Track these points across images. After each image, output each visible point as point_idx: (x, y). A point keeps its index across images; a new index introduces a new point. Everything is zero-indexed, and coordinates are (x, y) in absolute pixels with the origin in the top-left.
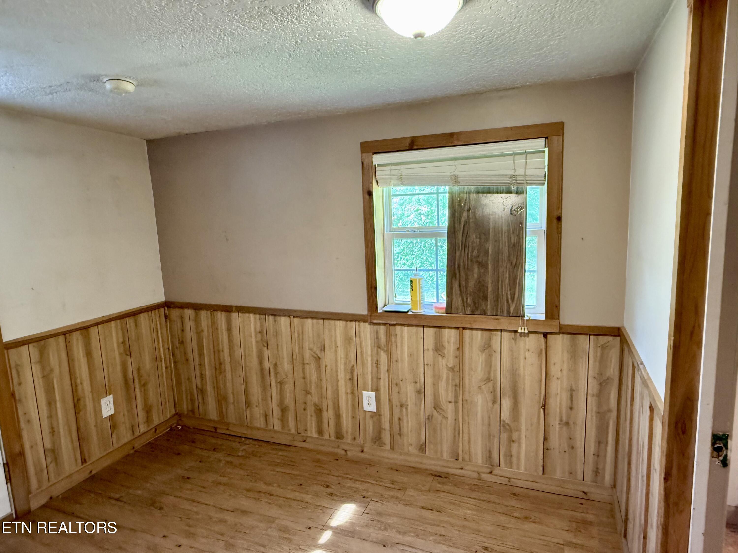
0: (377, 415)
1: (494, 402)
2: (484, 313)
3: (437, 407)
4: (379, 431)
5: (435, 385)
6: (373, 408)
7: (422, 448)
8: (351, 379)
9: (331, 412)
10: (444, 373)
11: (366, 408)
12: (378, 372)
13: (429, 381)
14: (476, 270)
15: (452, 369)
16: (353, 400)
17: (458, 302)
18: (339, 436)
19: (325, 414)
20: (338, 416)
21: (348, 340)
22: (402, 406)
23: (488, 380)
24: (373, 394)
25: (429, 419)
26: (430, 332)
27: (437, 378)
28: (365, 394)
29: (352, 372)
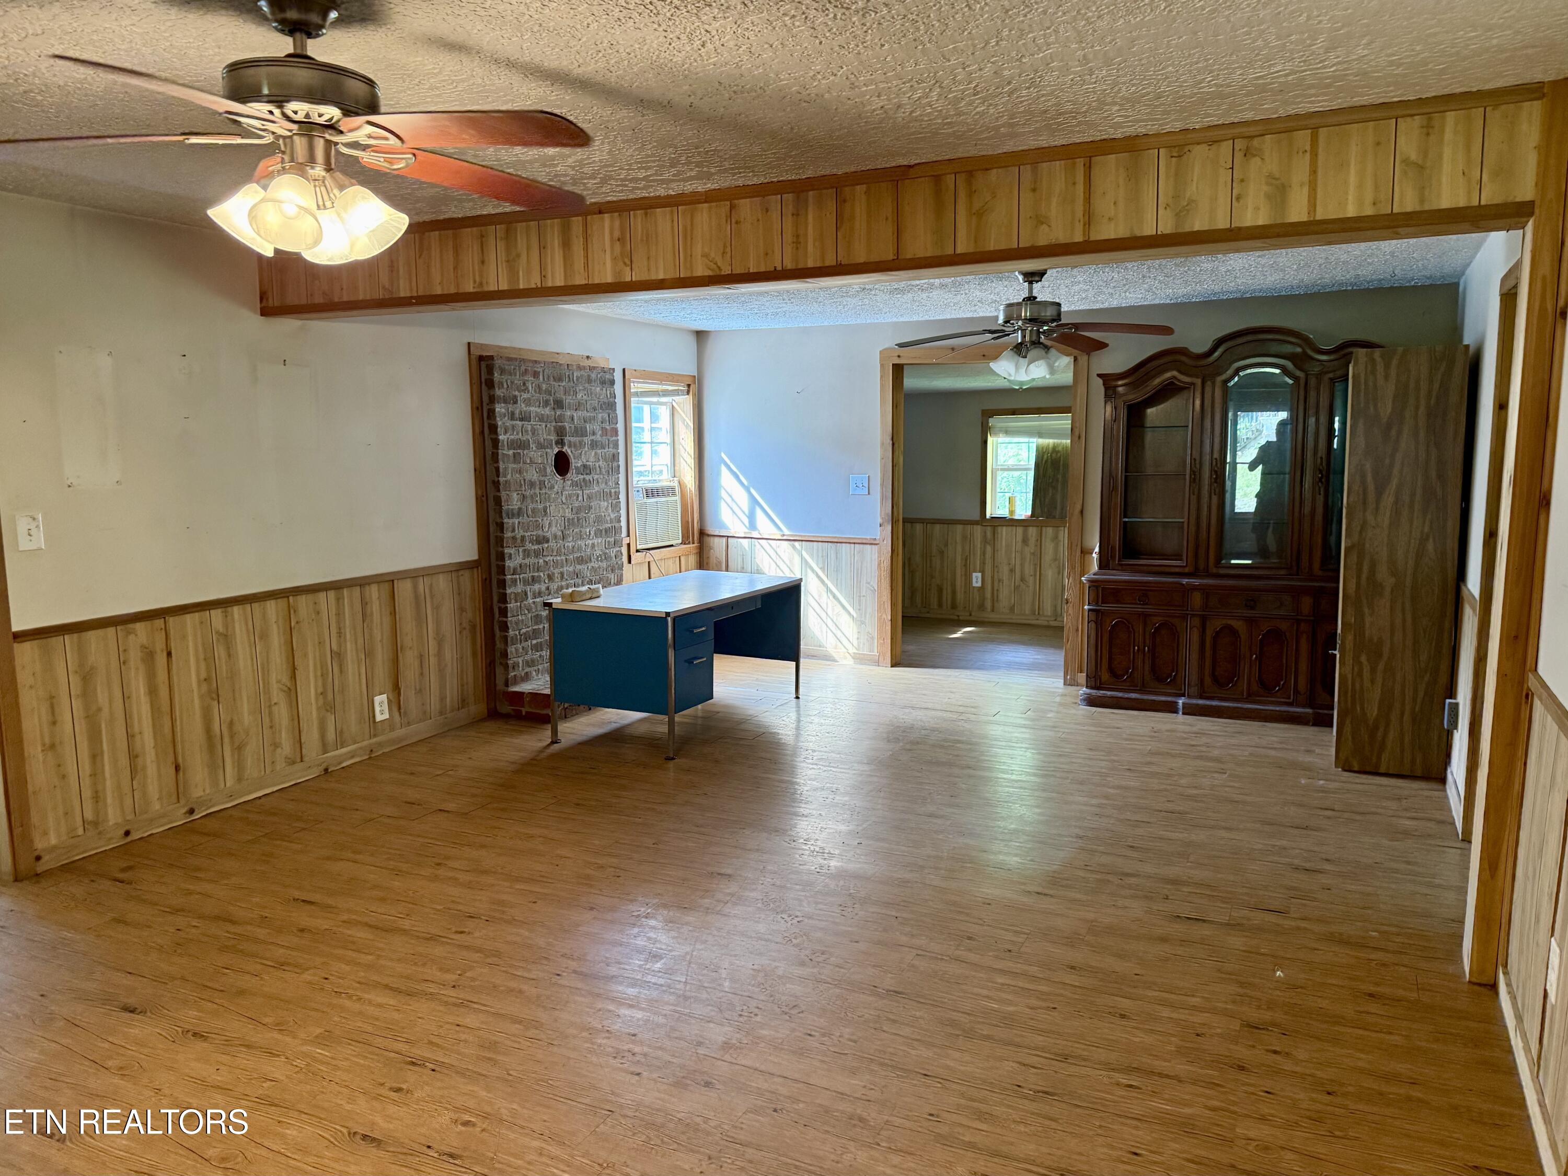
0: (982, 589)
1: (1059, 573)
2: (1054, 517)
3: (1023, 579)
4: (983, 599)
5: (1022, 565)
6: (979, 584)
7: (1012, 609)
8: (965, 565)
9: (949, 591)
10: (1028, 556)
11: (975, 584)
12: (984, 559)
13: (1018, 563)
14: (1050, 491)
15: (1033, 554)
16: (966, 580)
17: (1038, 511)
18: (954, 606)
19: (945, 592)
20: (954, 592)
21: (964, 537)
22: (999, 581)
23: (1055, 560)
24: (980, 575)
25: (1017, 588)
26: (1020, 530)
27: (1023, 559)
28: (974, 575)
29: (966, 560)
